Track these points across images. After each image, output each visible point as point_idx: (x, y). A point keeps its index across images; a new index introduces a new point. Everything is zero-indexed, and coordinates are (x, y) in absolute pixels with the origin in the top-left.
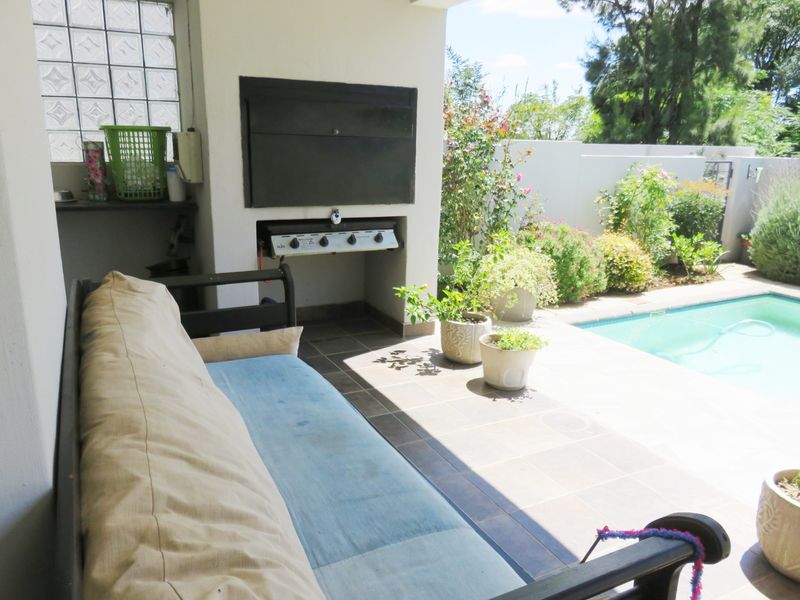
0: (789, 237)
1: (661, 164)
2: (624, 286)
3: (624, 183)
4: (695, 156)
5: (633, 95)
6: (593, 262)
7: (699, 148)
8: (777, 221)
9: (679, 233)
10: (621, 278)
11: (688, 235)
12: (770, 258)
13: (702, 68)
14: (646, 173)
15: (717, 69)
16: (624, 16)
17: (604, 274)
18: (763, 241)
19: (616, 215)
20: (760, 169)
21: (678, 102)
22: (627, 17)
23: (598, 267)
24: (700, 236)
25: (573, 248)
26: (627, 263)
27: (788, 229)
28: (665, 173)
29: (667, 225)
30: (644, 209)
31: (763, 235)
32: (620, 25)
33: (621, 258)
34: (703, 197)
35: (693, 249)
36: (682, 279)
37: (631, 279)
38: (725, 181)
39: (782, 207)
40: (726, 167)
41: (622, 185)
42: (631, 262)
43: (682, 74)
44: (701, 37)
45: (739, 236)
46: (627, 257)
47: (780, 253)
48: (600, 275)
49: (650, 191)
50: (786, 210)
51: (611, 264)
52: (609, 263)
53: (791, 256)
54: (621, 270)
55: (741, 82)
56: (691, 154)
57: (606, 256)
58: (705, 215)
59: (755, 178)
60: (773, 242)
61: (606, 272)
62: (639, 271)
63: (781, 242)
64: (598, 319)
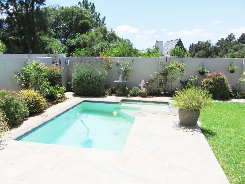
0: (84, 82)
1: (39, 60)
2: (36, 110)
3: (25, 68)
4: (46, 57)
5: (16, 37)
6: (21, 104)
7: (47, 55)
8: (79, 77)
9: (50, 85)
10: (34, 108)
11: (54, 86)
12: (79, 89)
13: (38, 30)
14: (34, 64)
15: (43, 30)
16: (6, 10)
17: (27, 108)
18: (76, 84)
19: (25, 82)
20: (69, 61)
21: (32, 40)
22: (8, 10)
23: (24, 106)
24: (58, 85)
25: (10, 100)
26: (35, 101)
27: (83, 79)
28: (42, 64)
29: (46, 83)
30: (36, 78)
31: (76, 82)
32: (5, 13)
33: (32, 100)
34: (55, 72)
35: (56, 90)
36: (55, 101)
37: (39, 107)
38: (59, 65)
39: (79, 72)
40: (58, 61)
41: (24, 70)
42: (37, 100)
43: (32, 32)
44: (35, 20)
45: (67, 83)
46: (35, 99)
47: (82, 87)
48: (25, 109)
49: (37, 71)
50: (81, 74)
51: (29, 103)
52: (28, 103)
53: (86, 87)
54: (34, 105)
55: (50, 35)
56: (45, 57)
57: (26, 100)
58: (57, 78)
59: (68, 64)
60: (79, 84)
61: (28, 107)
62: (41, 103)
63: (82, 84)
64: (30, 130)
